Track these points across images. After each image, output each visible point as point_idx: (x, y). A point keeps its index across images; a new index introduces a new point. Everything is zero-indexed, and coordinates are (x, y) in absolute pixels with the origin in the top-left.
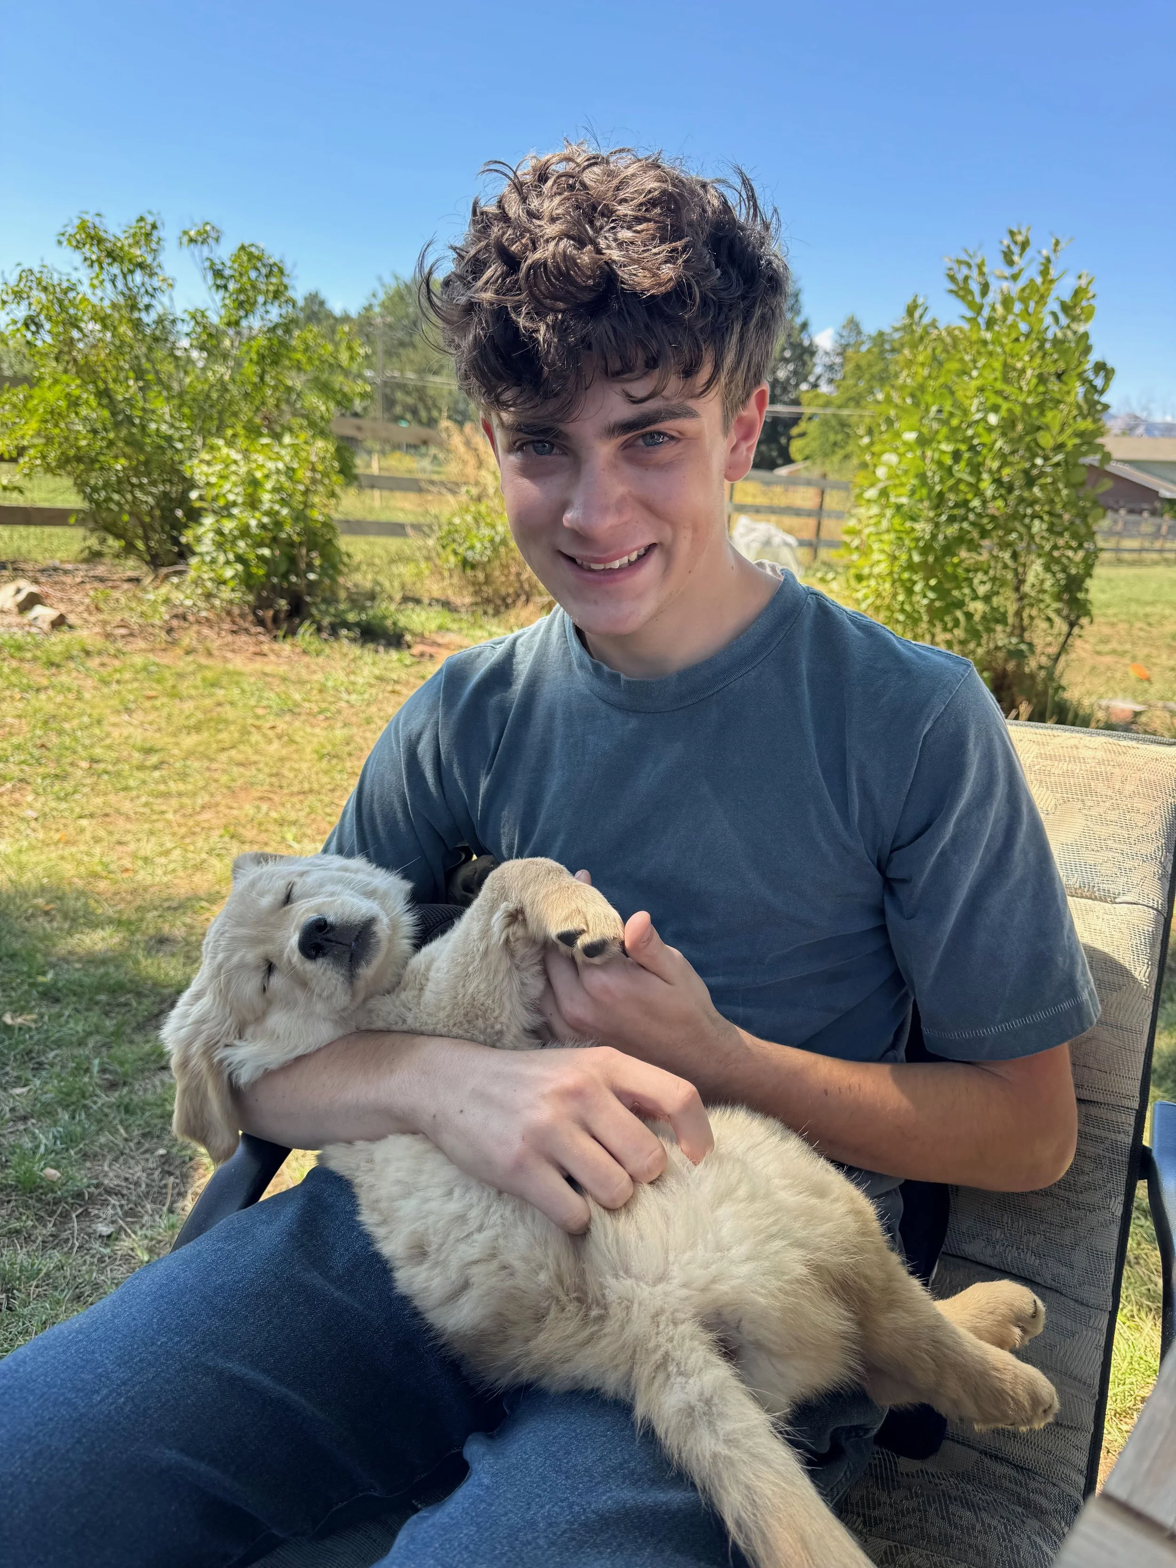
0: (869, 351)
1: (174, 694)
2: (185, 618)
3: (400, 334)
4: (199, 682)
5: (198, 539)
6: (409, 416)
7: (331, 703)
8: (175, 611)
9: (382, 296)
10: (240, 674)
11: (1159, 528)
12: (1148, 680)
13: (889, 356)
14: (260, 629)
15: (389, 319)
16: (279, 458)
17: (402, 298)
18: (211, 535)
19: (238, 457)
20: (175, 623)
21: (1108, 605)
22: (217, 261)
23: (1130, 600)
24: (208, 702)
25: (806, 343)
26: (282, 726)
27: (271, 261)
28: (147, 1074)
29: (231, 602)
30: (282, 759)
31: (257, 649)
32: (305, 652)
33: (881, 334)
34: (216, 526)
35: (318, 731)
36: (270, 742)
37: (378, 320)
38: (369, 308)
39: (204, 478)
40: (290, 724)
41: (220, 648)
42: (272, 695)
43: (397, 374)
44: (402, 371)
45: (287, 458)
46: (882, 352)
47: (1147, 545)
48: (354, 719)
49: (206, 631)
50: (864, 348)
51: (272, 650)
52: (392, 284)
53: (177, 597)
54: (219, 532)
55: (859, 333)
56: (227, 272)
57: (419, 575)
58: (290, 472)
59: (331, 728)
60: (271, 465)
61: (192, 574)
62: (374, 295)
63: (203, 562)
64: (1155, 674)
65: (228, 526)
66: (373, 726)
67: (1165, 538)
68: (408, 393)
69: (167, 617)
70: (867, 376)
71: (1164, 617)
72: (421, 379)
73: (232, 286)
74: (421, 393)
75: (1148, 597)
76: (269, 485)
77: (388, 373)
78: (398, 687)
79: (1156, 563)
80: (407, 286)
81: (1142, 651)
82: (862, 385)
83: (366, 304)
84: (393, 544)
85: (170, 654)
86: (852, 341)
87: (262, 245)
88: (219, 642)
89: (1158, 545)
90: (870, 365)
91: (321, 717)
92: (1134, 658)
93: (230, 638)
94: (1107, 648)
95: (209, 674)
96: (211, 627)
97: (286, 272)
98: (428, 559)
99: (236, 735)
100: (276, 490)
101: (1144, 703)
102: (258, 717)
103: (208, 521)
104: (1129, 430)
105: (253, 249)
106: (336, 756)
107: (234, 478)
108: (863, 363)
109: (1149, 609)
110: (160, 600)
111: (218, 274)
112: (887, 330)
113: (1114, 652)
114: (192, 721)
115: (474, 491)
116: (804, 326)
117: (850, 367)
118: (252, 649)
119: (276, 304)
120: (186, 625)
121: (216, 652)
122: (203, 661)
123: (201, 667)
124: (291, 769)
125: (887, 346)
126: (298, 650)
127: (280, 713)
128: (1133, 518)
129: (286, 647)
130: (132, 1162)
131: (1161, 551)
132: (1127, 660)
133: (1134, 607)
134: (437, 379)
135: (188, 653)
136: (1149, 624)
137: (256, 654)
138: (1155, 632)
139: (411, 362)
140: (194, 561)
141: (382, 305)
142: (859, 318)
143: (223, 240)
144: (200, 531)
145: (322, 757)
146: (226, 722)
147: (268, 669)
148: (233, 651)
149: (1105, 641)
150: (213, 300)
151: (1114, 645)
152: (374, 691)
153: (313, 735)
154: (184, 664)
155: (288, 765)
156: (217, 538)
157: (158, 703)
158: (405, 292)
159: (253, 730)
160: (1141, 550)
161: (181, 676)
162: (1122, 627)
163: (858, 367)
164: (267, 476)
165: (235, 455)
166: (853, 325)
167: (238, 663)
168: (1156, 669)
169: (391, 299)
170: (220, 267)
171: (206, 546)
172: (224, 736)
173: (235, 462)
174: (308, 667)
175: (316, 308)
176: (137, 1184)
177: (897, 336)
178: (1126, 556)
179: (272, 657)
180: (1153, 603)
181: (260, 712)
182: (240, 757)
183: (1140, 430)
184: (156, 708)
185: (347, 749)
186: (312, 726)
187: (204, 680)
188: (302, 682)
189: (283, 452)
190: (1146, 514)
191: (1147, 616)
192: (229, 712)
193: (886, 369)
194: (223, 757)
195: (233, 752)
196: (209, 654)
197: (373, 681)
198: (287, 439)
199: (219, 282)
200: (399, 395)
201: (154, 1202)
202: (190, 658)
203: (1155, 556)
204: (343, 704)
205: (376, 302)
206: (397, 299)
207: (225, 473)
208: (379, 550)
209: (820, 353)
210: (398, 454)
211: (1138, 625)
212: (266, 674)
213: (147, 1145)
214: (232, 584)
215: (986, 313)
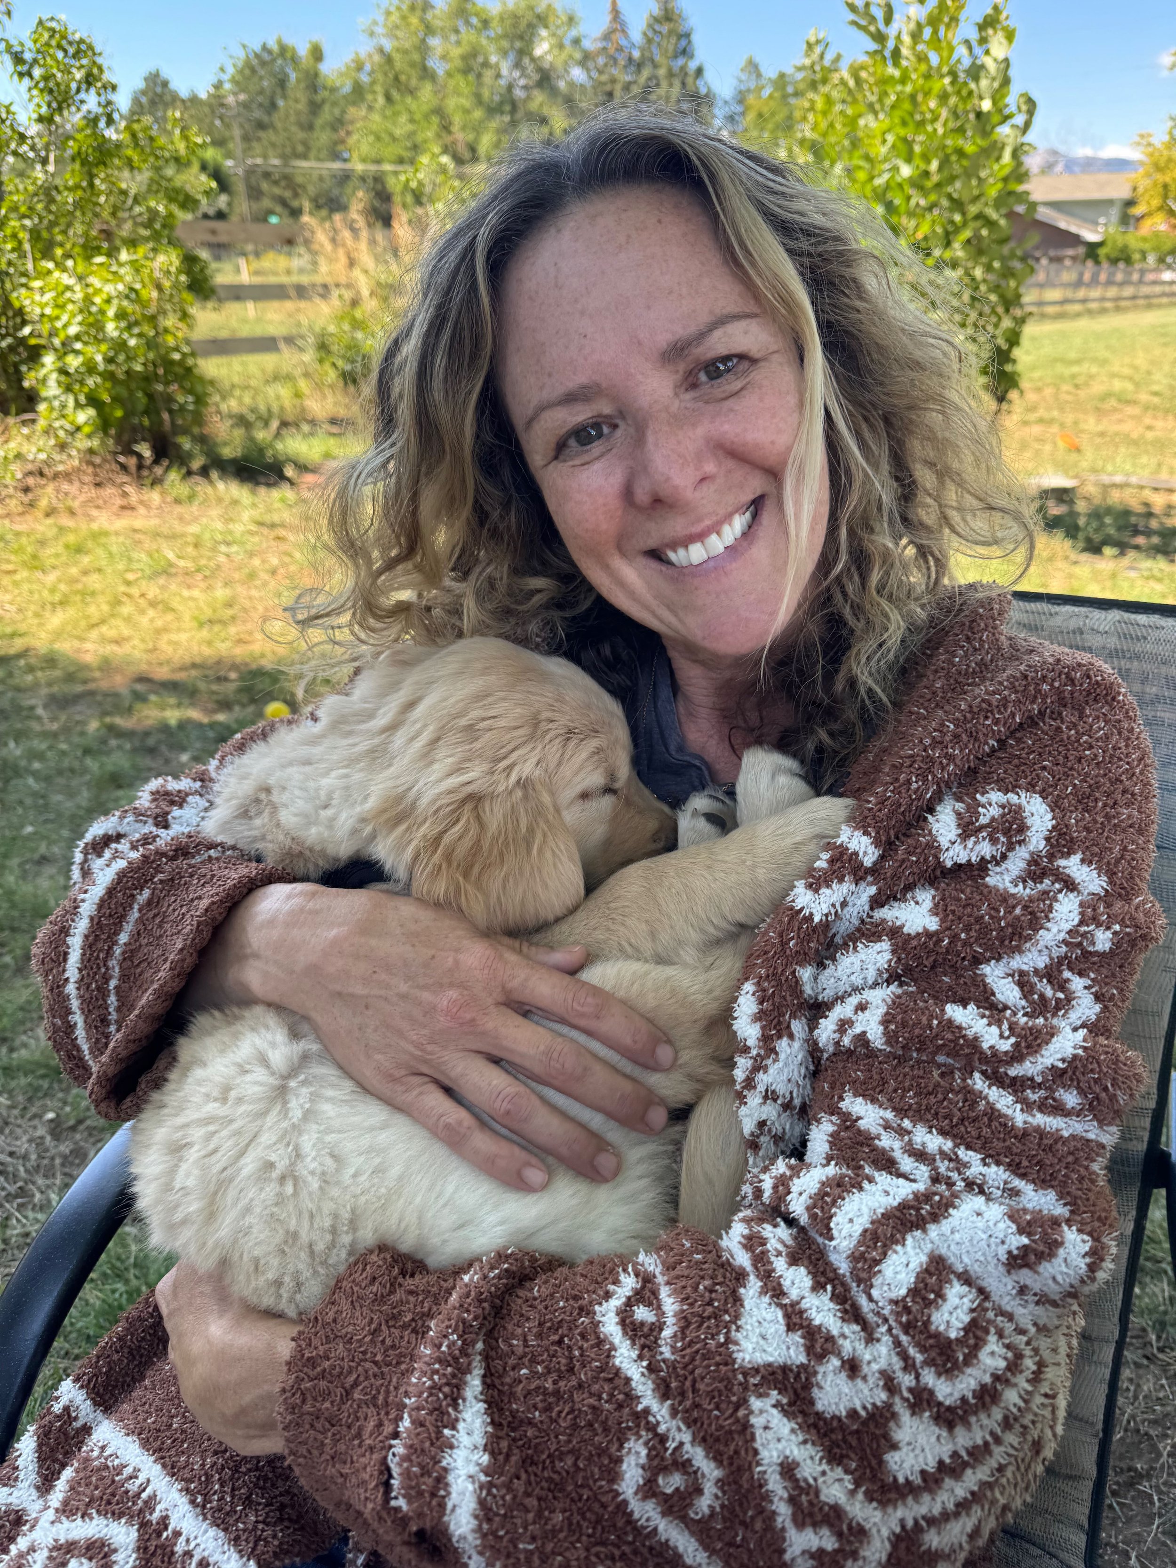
0: (771, 97)
1: (35, 564)
2: (41, 474)
3: (257, 114)
4: (60, 549)
5: (44, 381)
6: (279, 209)
7: (209, 559)
8: (30, 467)
9: (231, 70)
10: (106, 534)
11: (1081, 275)
12: (1078, 450)
13: (793, 101)
14: (125, 478)
15: (242, 97)
16: (121, 278)
17: (253, 71)
18: (54, 376)
19: (71, 281)
20: (31, 481)
21: (1033, 368)
22: (14, 42)
23: (1056, 360)
24: (74, 571)
25: (703, 91)
26: (153, 591)
27: (77, 37)
28: (29, 1025)
29: (91, 451)
30: (158, 632)
31: (124, 502)
32: (177, 501)
33: (782, 76)
34: (59, 364)
35: (196, 593)
36: (142, 612)
37: (231, 100)
38: (218, 86)
39: (38, 311)
40: (163, 588)
41: (85, 504)
42: (143, 556)
43: (259, 161)
44: (265, 157)
45: (128, 278)
46: (785, 97)
47: (1069, 294)
48: (237, 576)
49: (65, 486)
50: (767, 92)
51: (142, 502)
52: (241, 55)
53: (30, 451)
54: (63, 371)
55: (759, 75)
56: (28, 56)
57: (298, 395)
58: (132, 294)
59: (210, 588)
60: (109, 289)
61: (42, 423)
62: (222, 69)
63: (52, 409)
64: (1084, 441)
65: (73, 362)
66: (258, 583)
67: (1088, 285)
68: (276, 183)
69: (19, 475)
70: (770, 126)
71: (1091, 377)
72: (286, 165)
73: (37, 72)
74: (288, 180)
75: (1072, 355)
76: (111, 312)
77: (249, 162)
78: (282, 532)
79: (1078, 315)
80: (257, 56)
81: (1069, 418)
82: (766, 135)
83: (215, 81)
84: (268, 361)
85: (28, 517)
86: (752, 85)
87: (63, 17)
88: (82, 498)
89: (1081, 293)
90: (773, 114)
91: (199, 577)
92: (1062, 425)
93: (93, 492)
94: (1032, 417)
95: (71, 538)
96: (70, 481)
97: (98, 50)
98: (306, 375)
99: (105, 608)
100: (121, 315)
101: (1076, 477)
102: (128, 583)
103: (49, 359)
104: (1047, 169)
105: (53, 24)
106: (220, 621)
107: (70, 307)
108: (765, 110)
109: (1075, 369)
110: (11, 456)
111: (18, 59)
112: (789, 70)
113: (1041, 421)
114: (57, 597)
115: (348, 295)
116: (699, 71)
117: (751, 116)
118: (119, 502)
119: (93, 91)
120: (43, 482)
121: (79, 511)
122: (66, 521)
123: (62, 529)
124: (170, 642)
125: (790, 90)
126: (169, 499)
127: (156, 574)
128: (1054, 266)
129: (154, 496)
130: (19, 1131)
131: (1084, 301)
132: (1055, 429)
133: (1060, 368)
134: (304, 164)
135: (48, 515)
136: (1077, 386)
137: (123, 508)
138: (1082, 394)
139: (273, 145)
140: (42, 407)
141: (233, 81)
142: (757, 59)
143: (14, 14)
144: (43, 372)
145: (201, 625)
146: (93, 594)
147: (138, 524)
148: (98, 507)
149: (1032, 409)
150: (18, 92)
151: (1041, 413)
152: (256, 539)
153: (191, 598)
154: (44, 527)
155: (165, 637)
156: (63, 378)
157: (18, 577)
158: (255, 62)
159: (124, 599)
160: (1065, 302)
161: (42, 543)
162: (1048, 391)
163: (760, 115)
164: (108, 301)
165: (67, 280)
166: (753, 67)
167: (103, 520)
168: (1085, 436)
169: (241, 72)
170: (18, 48)
171: (52, 389)
172: (92, 610)
173: (68, 288)
174: (181, 519)
175: (159, 90)
176: (25, 1157)
177: (799, 76)
178: (1050, 310)
179: (142, 510)
180: (1078, 362)
181: (130, 576)
182: (112, 633)
183: (1059, 168)
184: (16, 584)
185: (230, 612)
186: (189, 587)
187: (67, 547)
188: (173, 537)
189: (122, 271)
190: (1068, 262)
191: (1073, 376)
192: (94, 581)
193: (790, 117)
194: (94, 634)
195: (104, 629)
196: (72, 512)
197: (253, 528)
198: (124, 256)
199: (20, 68)
200: (265, 186)
201: (46, 1176)
202: (49, 521)
203: (1077, 307)
204: (222, 559)
205: (226, 77)
206: (247, 72)
207: (61, 301)
208: (253, 369)
209: (720, 103)
210: (271, 255)
211: (1065, 387)
212: (135, 531)
213: (34, 1110)
214: (87, 430)
215: (891, 44)
